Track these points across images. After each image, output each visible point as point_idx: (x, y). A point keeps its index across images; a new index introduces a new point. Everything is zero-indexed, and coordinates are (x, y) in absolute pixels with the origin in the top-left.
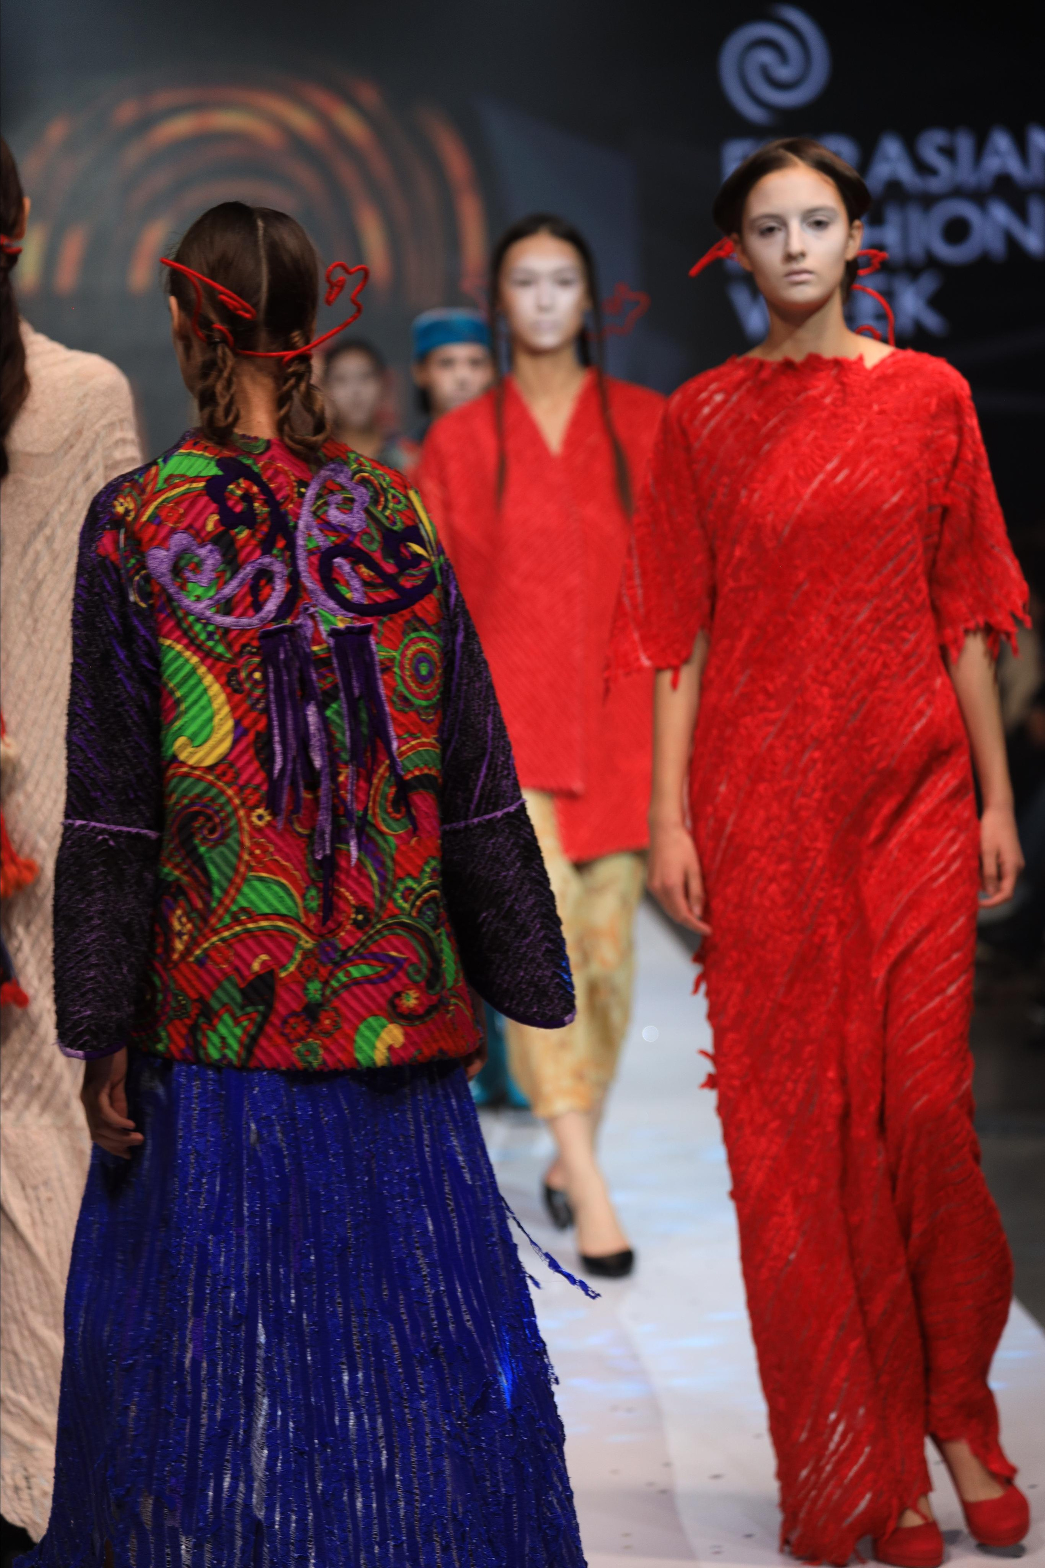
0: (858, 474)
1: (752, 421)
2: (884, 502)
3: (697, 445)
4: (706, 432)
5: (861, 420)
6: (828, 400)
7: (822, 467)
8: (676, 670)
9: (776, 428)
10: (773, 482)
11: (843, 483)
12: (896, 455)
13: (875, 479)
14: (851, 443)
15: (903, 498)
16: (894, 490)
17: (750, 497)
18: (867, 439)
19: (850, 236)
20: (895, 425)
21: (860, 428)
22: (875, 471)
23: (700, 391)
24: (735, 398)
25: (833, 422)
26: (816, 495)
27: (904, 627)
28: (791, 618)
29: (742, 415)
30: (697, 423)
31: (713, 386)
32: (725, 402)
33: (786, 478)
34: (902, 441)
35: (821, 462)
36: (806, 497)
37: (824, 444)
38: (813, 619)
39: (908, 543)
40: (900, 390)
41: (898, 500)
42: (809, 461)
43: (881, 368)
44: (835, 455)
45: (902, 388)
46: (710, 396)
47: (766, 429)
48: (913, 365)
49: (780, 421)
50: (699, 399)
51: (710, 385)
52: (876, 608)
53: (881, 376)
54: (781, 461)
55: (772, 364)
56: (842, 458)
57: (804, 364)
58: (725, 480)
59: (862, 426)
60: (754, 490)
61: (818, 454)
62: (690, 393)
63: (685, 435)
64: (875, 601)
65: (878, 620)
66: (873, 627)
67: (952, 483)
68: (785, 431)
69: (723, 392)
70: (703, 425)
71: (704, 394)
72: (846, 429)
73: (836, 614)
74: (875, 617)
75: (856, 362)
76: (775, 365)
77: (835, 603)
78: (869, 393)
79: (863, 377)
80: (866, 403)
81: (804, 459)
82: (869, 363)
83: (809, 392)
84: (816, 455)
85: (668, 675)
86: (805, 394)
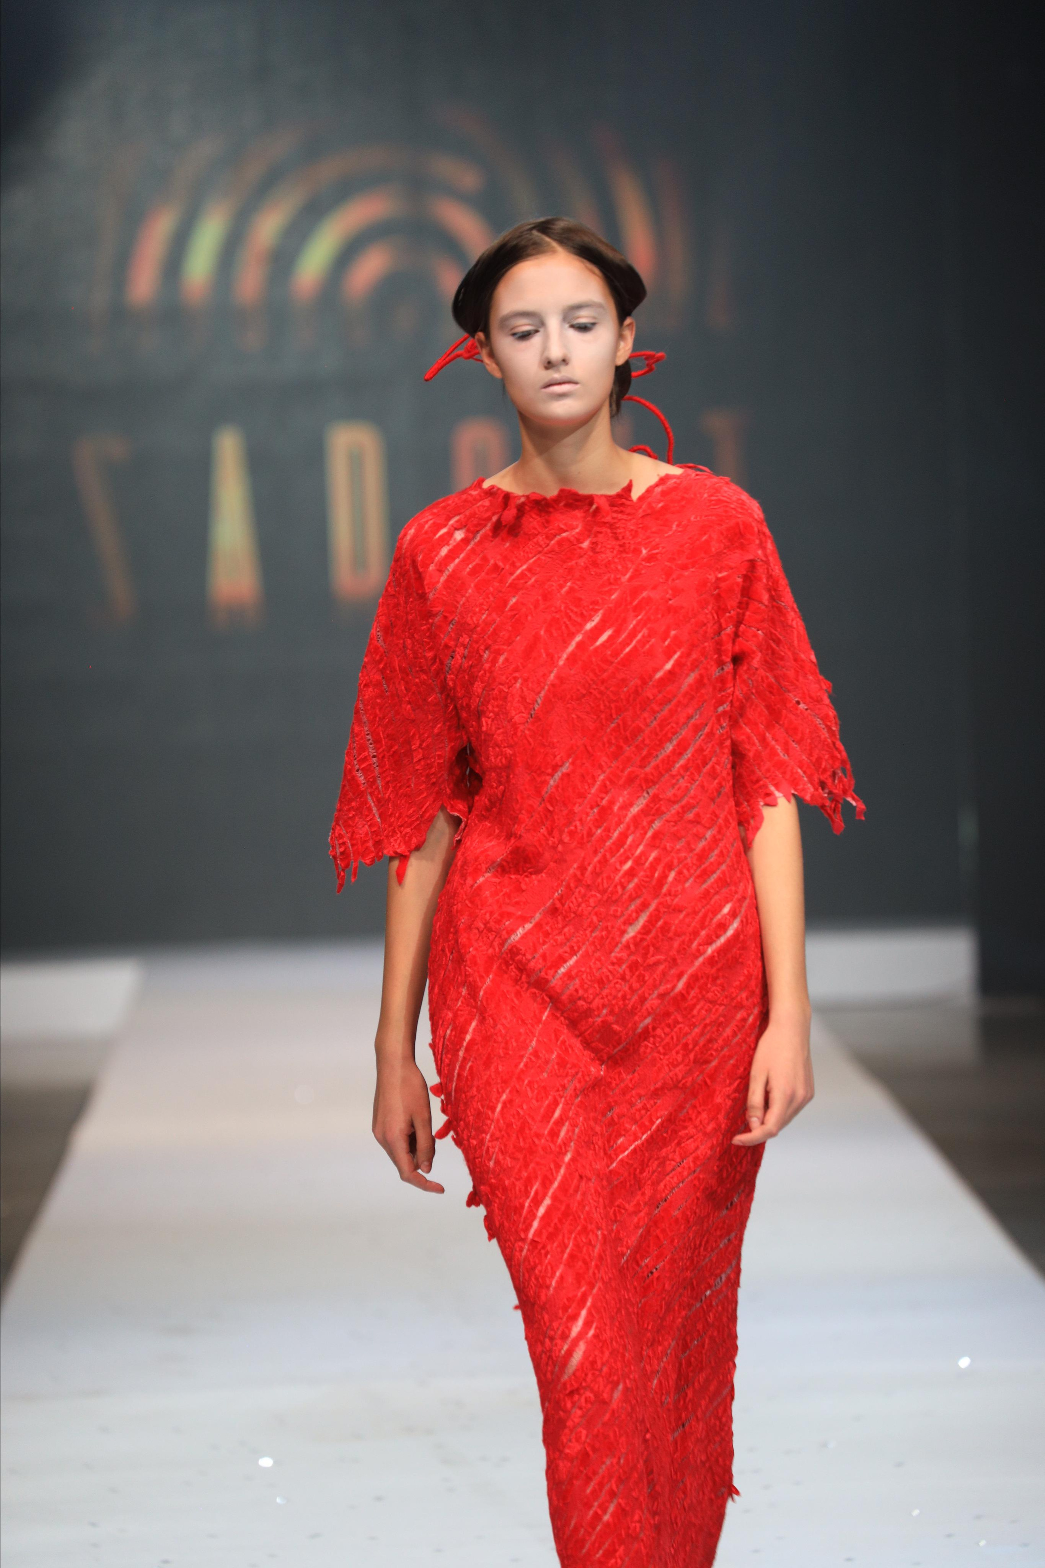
0: (623, 634)
1: (496, 567)
2: (656, 670)
3: (431, 594)
4: (442, 580)
5: (627, 570)
6: (586, 544)
7: (581, 626)
8: (405, 859)
9: (522, 575)
10: (520, 642)
11: (603, 645)
12: (669, 610)
13: (644, 641)
14: (614, 596)
15: (678, 664)
16: (668, 654)
17: (494, 661)
18: (635, 592)
19: (620, 336)
20: (668, 574)
21: (625, 578)
23: (435, 526)
24: (478, 538)
25: (593, 571)
26: (572, 659)
28: (550, 806)
29: (485, 559)
30: (432, 567)
31: (452, 522)
32: (466, 541)
33: (537, 638)
34: (677, 592)
35: (579, 620)
36: (561, 663)
37: (583, 597)
38: (577, 809)
39: (689, 717)
40: (671, 528)
41: (674, 666)
42: (565, 620)
43: (649, 500)
44: (596, 611)
45: (674, 527)
46: (450, 534)
47: (513, 577)
48: (686, 496)
49: (529, 569)
50: (437, 536)
51: (449, 519)
52: (655, 799)
53: (649, 511)
54: (529, 618)
55: (519, 497)
56: (604, 615)
57: (557, 500)
58: (465, 639)
59: (627, 576)
60: (499, 653)
61: (575, 609)
62: (427, 526)
63: (420, 578)
64: (652, 791)
65: (659, 813)
66: (652, 821)
67: (742, 627)
68: (536, 581)
69: (464, 530)
70: (440, 571)
71: (444, 531)
72: (609, 579)
73: (604, 802)
74: (651, 811)
75: (619, 496)
76: (523, 500)
77: (604, 789)
78: (635, 534)
79: (629, 514)
80: (632, 547)
81: (557, 616)
82: (635, 494)
83: (564, 535)
84: (572, 611)
85: (395, 865)
86: (558, 538)
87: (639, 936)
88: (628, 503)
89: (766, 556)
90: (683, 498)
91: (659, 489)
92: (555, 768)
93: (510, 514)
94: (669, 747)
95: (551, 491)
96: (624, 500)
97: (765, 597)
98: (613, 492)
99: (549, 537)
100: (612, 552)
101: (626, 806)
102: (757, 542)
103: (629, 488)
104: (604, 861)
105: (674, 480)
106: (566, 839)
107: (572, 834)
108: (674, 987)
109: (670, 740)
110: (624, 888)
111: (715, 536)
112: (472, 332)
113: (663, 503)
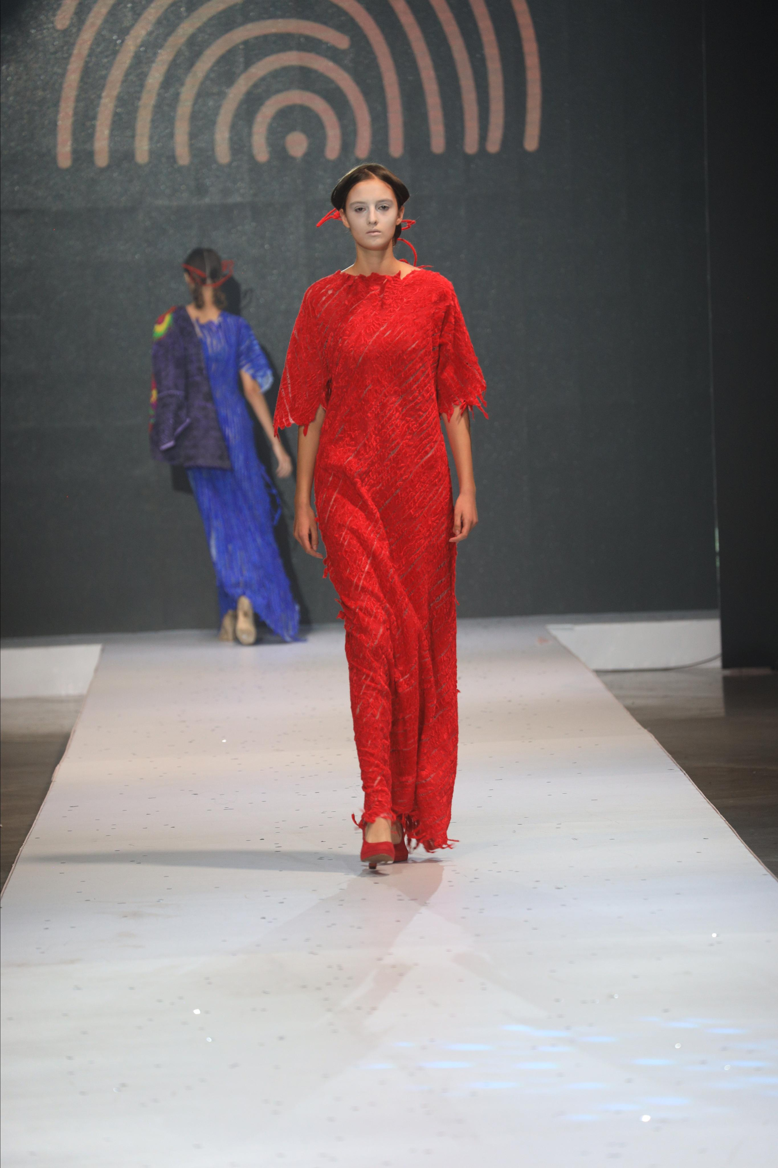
0: (396, 333)
1: (345, 305)
2: (408, 347)
3: (318, 316)
4: (323, 309)
5: (398, 306)
6: (382, 296)
7: (379, 329)
8: (307, 425)
9: (355, 308)
10: (354, 336)
11: (387, 337)
12: (415, 323)
13: (404, 336)
14: (393, 317)
15: (417, 345)
16: (414, 341)
17: (343, 343)
18: (401, 316)
19: (399, 214)
20: (414, 309)
23: (321, 289)
24: (337, 293)
25: (384, 307)
26: (375, 342)
27: (420, 410)
28: (363, 402)
29: (341, 302)
30: (319, 305)
31: (328, 286)
32: (333, 294)
33: (360, 333)
34: (418, 316)
35: (378, 326)
36: (370, 344)
37: (380, 318)
38: (374, 404)
39: (420, 367)
40: (416, 291)
41: (416, 346)
42: (372, 326)
43: (407, 279)
44: (385, 323)
45: (417, 291)
46: (327, 292)
47: (351, 309)
48: (422, 278)
49: (358, 306)
50: (321, 293)
51: (326, 286)
52: (404, 400)
53: (407, 284)
54: (358, 325)
55: (355, 277)
56: (388, 324)
57: (370, 277)
58: (332, 334)
59: (398, 309)
60: (345, 340)
61: (377, 322)
62: (317, 289)
63: (314, 309)
64: (403, 397)
65: (406, 406)
66: (404, 408)
67: (443, 333)
68: (361, 311)
69: (332, 290)
70: (322, 306)
71: (324, 290)
72: (391, 310)
73: (385, 401)
75: (395, 277)
76: (356, 278)
77: (385, 396)
78: (402, 293)
79: (399, 284)
80: (400, 298)
81: (369, 325)
82: (402, 277)
83: (373, 292)
84: (375, 323)
85: (303, 428)
86: (371, 293)
87: (395, 456)
88: (399, 280)
89: (455, 304)
90: (421, 279)
91: (411, 276)
92: (366, 387)
93: (350, 283)
94: (411, 379)
95: (367, 274)
96: (397, 279)
97: (453, 320)
98: (393, 275)
99: (367, 293)
100: (392, 299)
101: (394, 402)
102: (451, 298)
103: (399, 274)
104: (383, 425)
105: (417, 273)
106: (369, 416)
107: (372, 414)
108: (409, 477)
109: (412, 375)
110: (390, 436)
111: (434, 295)
112: (339, 209)
113: (413, 281)
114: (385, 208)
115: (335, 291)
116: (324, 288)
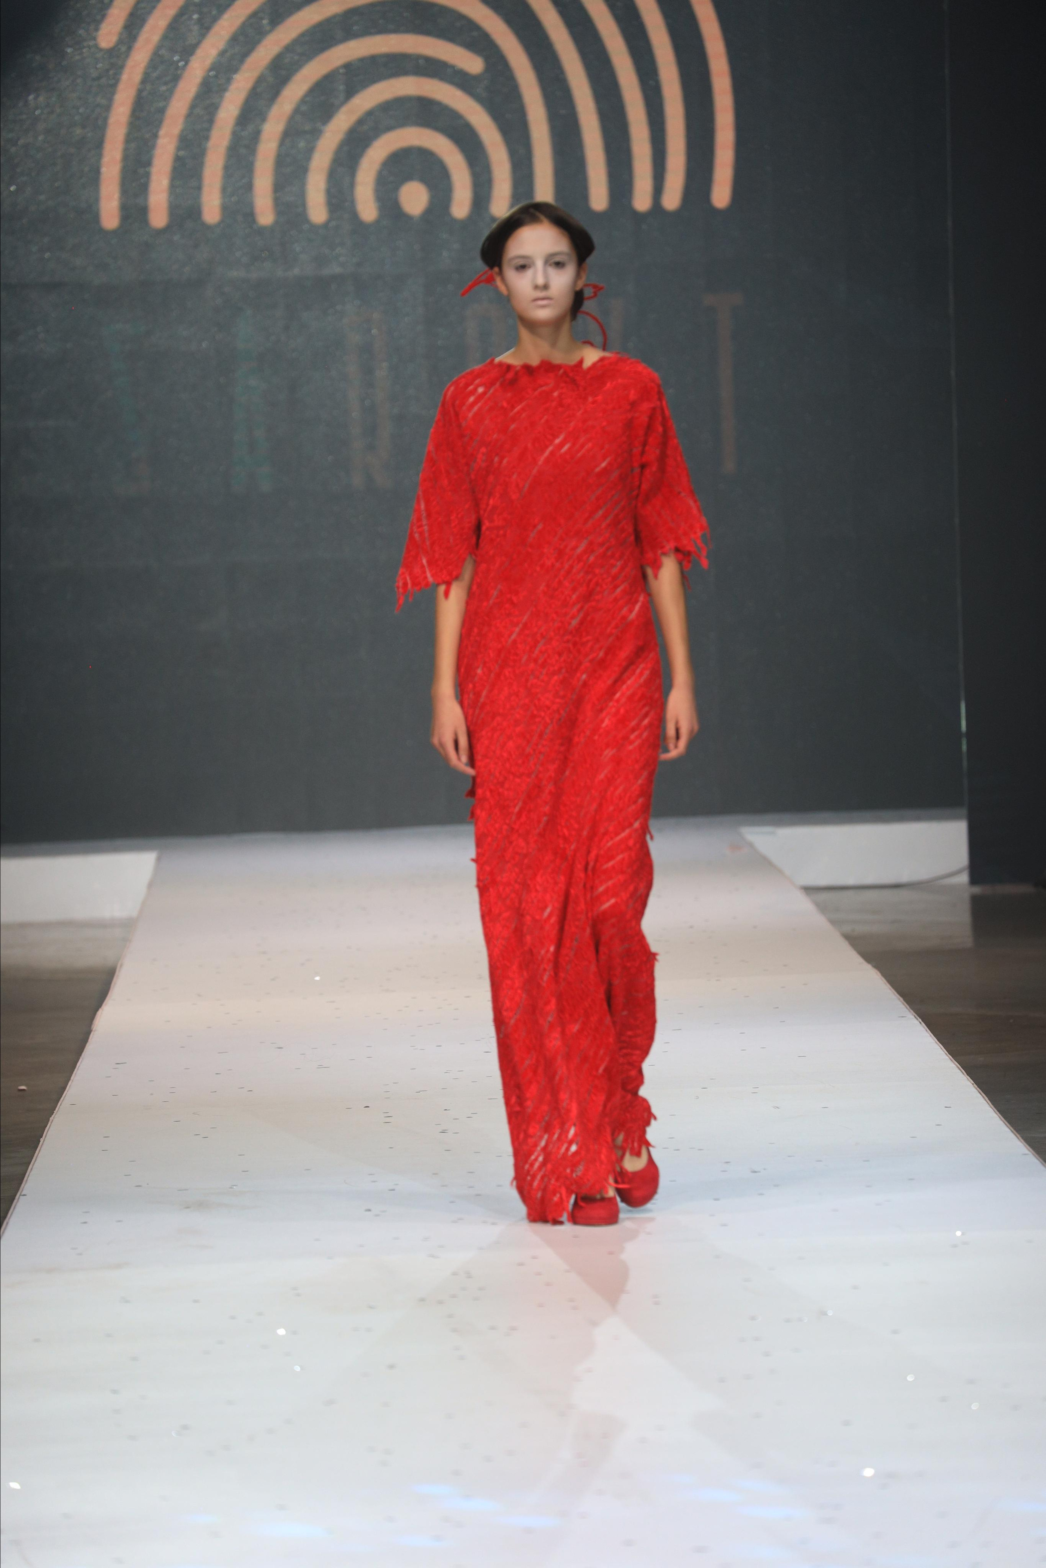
0: (577, 447)
1: (502, 407)
2: (596, 466)
3: (464, 424)
4: (471, 415)
5: (579, 408)
6: (556, 394)
7: (551, 442)
8: (449, 584)
9: (518, 412)
10: (517, 451)
11: (566, 453)
12: (605, 433)
13: (589, 451)
14: (572, 424)
15: (610, 464)
16: (604, 458)
17: (501, 463)
18: (585, 422)
19: (578, 276)
21: (579, 414)
22: (590, 445)
23: (467, 385)
24: (491, 391)
25: (560, 409)
26: (547, 460)
28: (530, 550)
29: (496, 403)
30: (464, 408)
31: (477, 382)
32: (484, 393)
33: (526, 448)
34: (610, 423)
35: (551, 437)
36: (540, 463)
37: (553, 425)
38: (546, 550)
39: (613, 495)
40: (606, 385)
41: (606, 466)
42: (543, 437)
43: (592, 370)
44: (561, 432)
46: (475, 389)
47: (513, 413)
48: (615, 369)
49: (523, 408)
50: (468, 391)
51: (474, 380)
52: (591, 543)
53: (593, 375)
54: (522, 437)
55: (516, 367)
56: (566, 435)
57: (539, 368)
58: (483, 450)
60: (502, 458)
61: (549, 432)
62: (462, 385)
63: (457, 415)
64: (590, 538)
65: (592, 551)
66: (589, 557)
67: (646, 449)
68: (526, 416)
69: (484, 387)
70: (469, 409)
71: (471, 387)
72: (569, 415)
73: (562, 547)
74: (590, 549)
75: (575, 367)
76: (518, 368)
77: (561, 539)
78: (585, 388)
79: (581, 376)
80: (583, 396)
81: (538, 435)
82: (586, 366)
83: (544, 388)
84: (547, 432)
85: (442, 588)
86: (540, 390)
88: (581, 370)
89: (662, 405)
90: (612, 370)
91: (600, 364)
92: (535, 526)
93: (510, 375)
94: (601, 512)
95: (535, 362)
96: (578, 369)
97: (661, 429)
98: (572, 364)
99: (535, 390)
100: (572, 399)
101: (575, 548)
103: (581, 362)
104: (560, 582)
105: (607, 360)
106: (538, 569)
107: (542, 566)
109: (601, 508)
110: (570, 597)
111: (632, 392)
112: (491, 267)
113: (602, 371)
114: (559, 265)
115: (488, 388)
116: (471, 384)
